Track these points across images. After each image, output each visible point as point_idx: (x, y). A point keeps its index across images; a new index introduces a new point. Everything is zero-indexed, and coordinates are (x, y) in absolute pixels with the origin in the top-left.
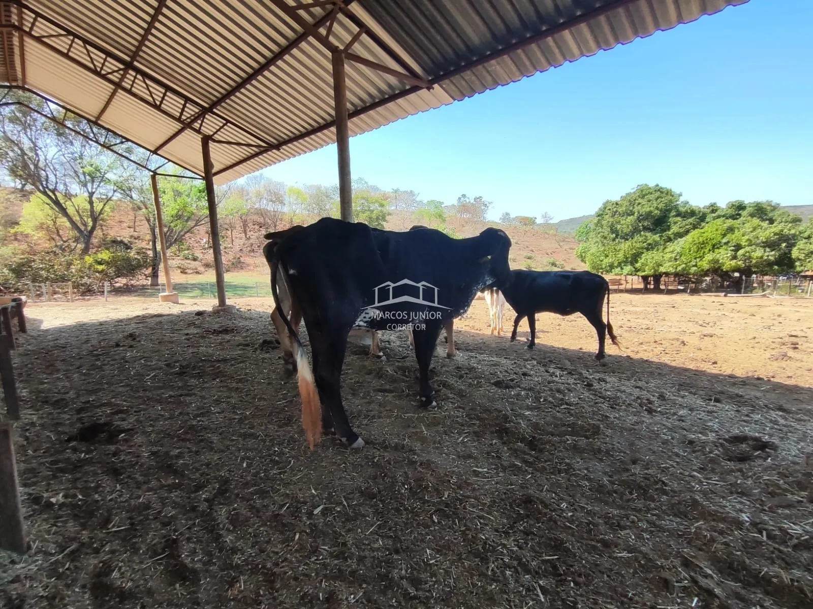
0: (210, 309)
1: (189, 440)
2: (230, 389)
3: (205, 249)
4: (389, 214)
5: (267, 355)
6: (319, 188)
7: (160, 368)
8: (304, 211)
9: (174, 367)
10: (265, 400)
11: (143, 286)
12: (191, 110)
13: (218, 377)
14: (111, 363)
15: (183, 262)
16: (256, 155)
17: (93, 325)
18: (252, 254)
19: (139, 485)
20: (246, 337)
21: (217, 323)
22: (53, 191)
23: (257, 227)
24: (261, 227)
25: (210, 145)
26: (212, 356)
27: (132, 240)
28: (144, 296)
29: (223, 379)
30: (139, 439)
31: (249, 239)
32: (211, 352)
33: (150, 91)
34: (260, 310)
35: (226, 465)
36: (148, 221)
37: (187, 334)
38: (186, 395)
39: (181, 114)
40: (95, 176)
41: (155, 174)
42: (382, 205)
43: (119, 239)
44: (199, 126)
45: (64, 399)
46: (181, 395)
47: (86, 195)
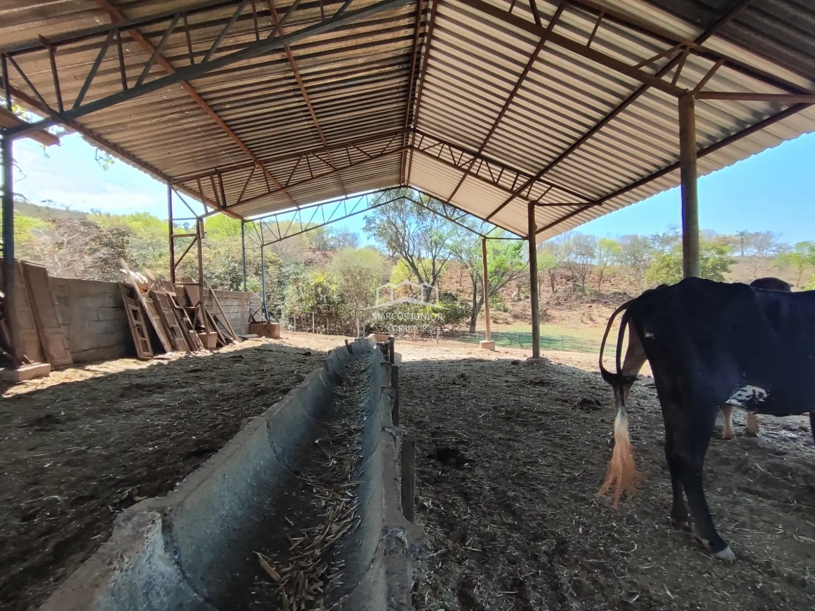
0: (525, 359)
1: (522, 485)
2: (555, 445)
3: (514, 301)
4: (732, 262)
5: (588, 416)
6: (635, 238)
7: (489, 410)
8: (616, 264)
9: (500, 411)
10: (593, 464)
11: (464, 332)
12: (522, 180)
13: (541, 429)
14: (451, 397)
15: (496, 313)
16: (577, 212)
17: (434, 363)
18: (558, 307)
19: (484, 514)
20: (563, 392)
21: (532, 373)
22: (411, 257)
23: (564, 280)
24: (568, 280)
25: (535, 209)
26: (533, 406)
27: (458, 293)
28: (464, 341)
29: (546, 432)
30: (479, 472)
31: (555, 292)
32: (531, 402)
33: (490, 171)
34: (570, 365)
35: (562, 524)
36: (472, 276)
37: (507, 381)
38: (514, 440)
39: (513, 186)
40: (438, 244)
41: (485, 239)
42: (721, 252)
43: (449, 292)
44: (526, 194)
45: (423, 422)
46: (510, 440)
47: (431, 257)
